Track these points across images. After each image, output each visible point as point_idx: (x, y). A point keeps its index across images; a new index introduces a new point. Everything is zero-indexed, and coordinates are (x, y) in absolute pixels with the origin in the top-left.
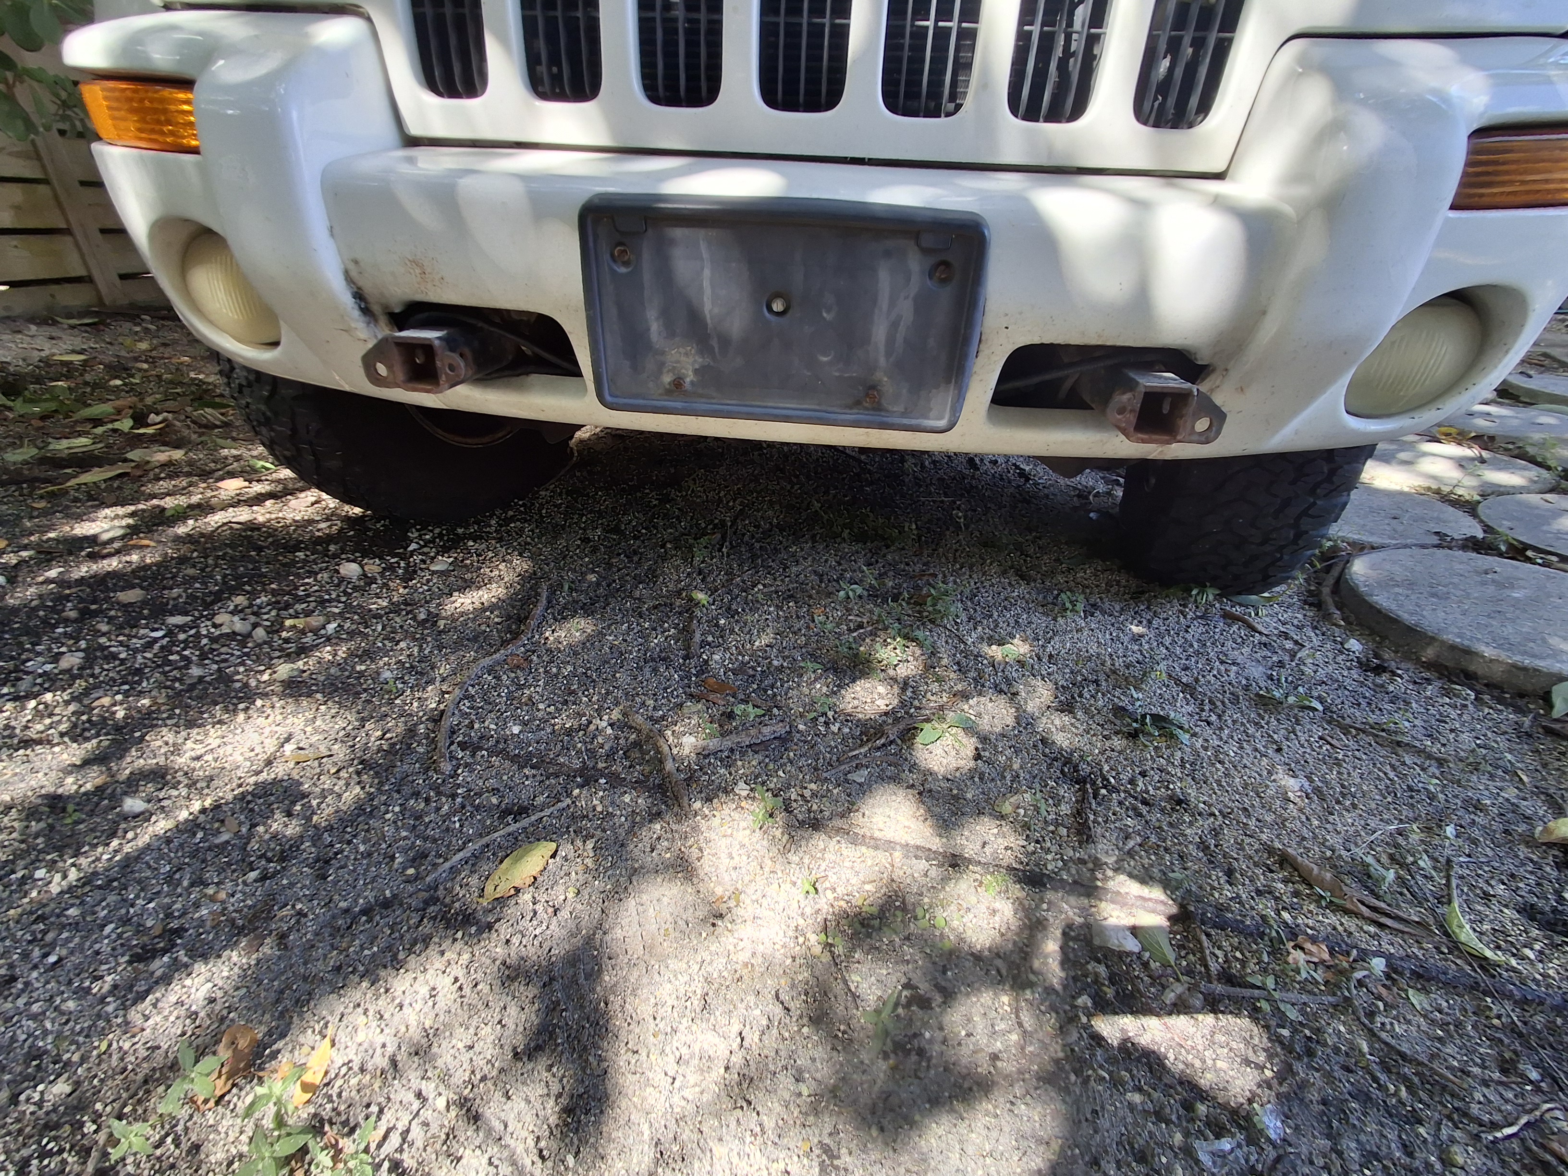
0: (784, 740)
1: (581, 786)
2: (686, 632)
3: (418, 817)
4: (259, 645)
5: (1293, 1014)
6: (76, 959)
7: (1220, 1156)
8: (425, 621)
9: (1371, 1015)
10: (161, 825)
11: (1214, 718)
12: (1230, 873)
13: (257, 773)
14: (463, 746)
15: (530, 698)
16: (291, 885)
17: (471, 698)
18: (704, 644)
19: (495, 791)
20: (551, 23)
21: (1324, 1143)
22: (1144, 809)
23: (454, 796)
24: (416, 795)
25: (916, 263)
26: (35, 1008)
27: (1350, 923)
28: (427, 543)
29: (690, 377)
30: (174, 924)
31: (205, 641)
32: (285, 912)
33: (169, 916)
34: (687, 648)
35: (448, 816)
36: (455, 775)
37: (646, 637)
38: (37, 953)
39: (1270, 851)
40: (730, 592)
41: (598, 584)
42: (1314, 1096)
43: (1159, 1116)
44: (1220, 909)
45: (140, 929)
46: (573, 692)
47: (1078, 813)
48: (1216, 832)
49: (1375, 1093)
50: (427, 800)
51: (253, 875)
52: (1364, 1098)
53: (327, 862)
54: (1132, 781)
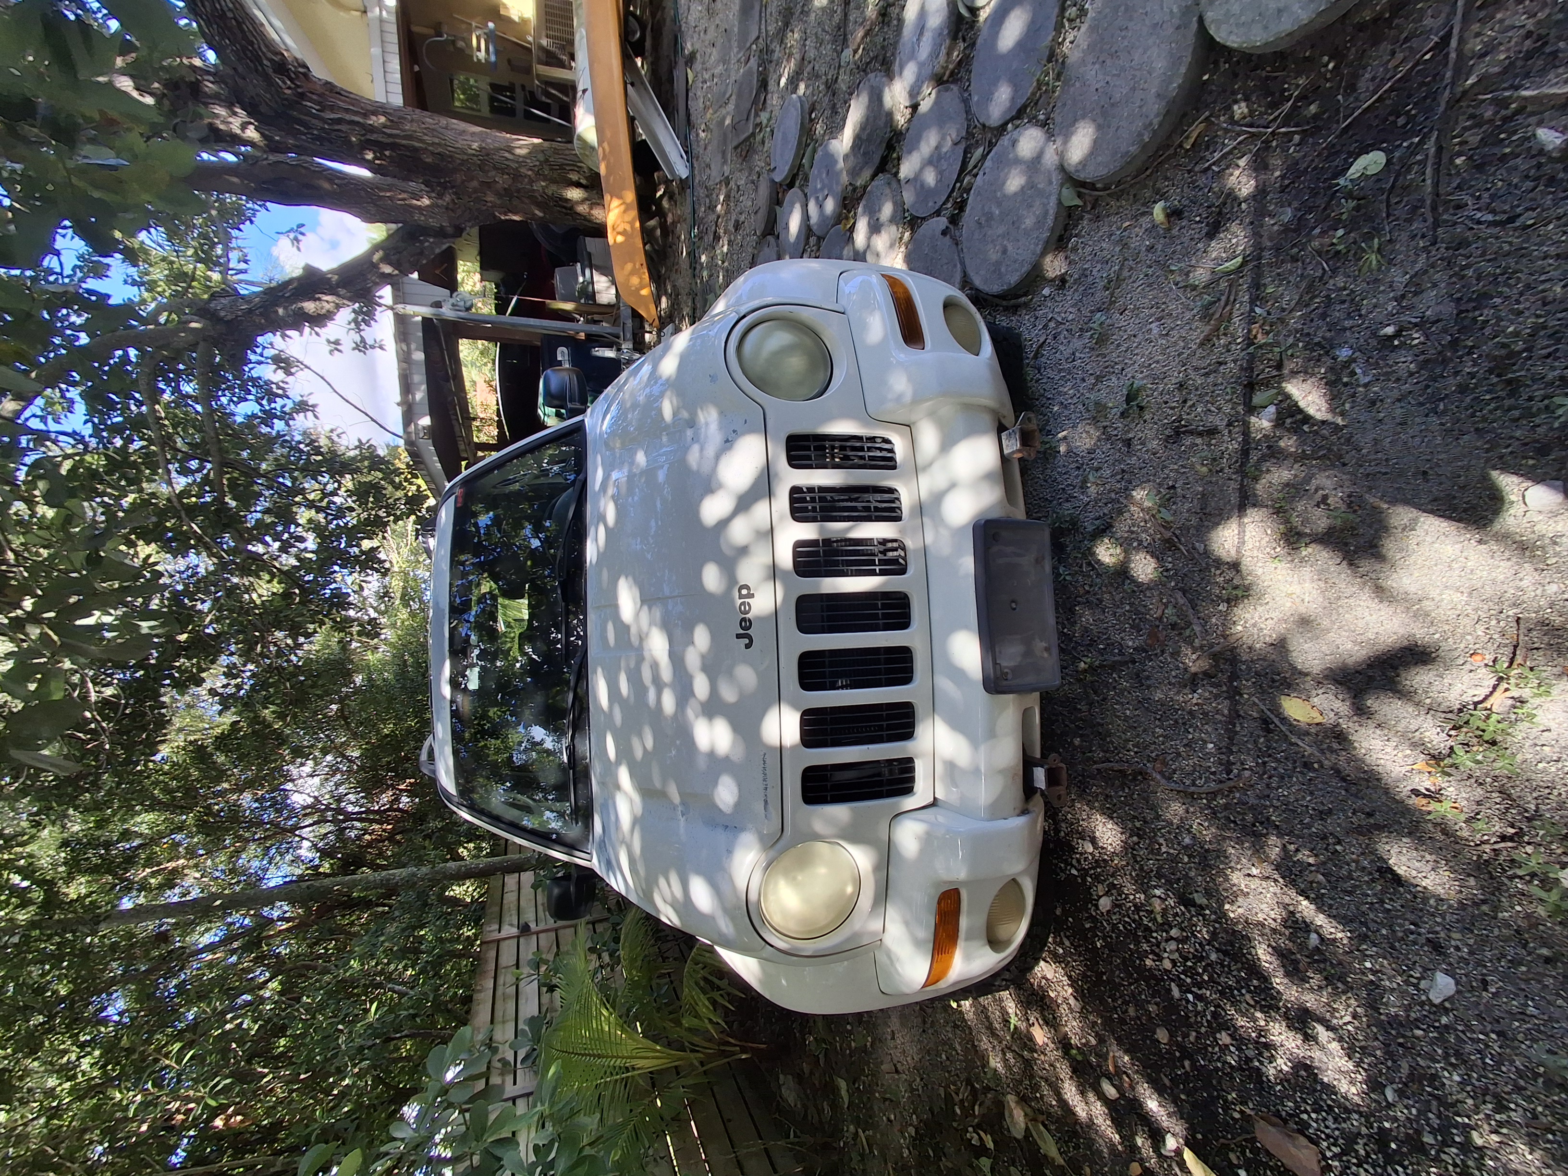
0: (1184, 592)
1: (1241, 695)
2: (1114, 667)
3: (1282, 778)
4: (1182, 930)
5: (1291, 340)
6: (1408, 916)
7: (1364, 373)
8: (1138, 836)
9: (1283, 310)
10: (1320, 920)
11: (1119, 367)
12: (1220, 364)
13: (1275, 881)
14: (1229, 772)
15: (1185, 746)
16: (1339, 825)
17: (1194, 781)
18: (1121, 653)
19: (1255, 742)
20: (889, 727)
21: (1348, 333)
22: (1190, 403)
23: (1264, 763)
24: (1268, 786)
25: (995, 549)
26: (1438, 920)
27: (1236, 313)
28: (1067, 863)
29: (1044, 644)
30: (1377, 875)
31: (1189, 964)
32: (1354, 820)
33: (1373, 880)
34: (1126, 663)
35: (1277, 760)
36: (1251, 769)
37: (1122, 691)
38: (1412, 937)
39: (1202, 344)
40: (1074, 648)
41: (1081, 736)
42: (1328, 335)
43: (1353, 395)
44: (1242, 368)
45: (1383, 892)
46: (1176, 721)
47: (1200, 434)
48: (1196, 369)
49: (1320, 311)
50: (1270, 777)
51: (1338, 848)
52: (1324, 316)
53: (1321, 812)
54: (1173, 408)
